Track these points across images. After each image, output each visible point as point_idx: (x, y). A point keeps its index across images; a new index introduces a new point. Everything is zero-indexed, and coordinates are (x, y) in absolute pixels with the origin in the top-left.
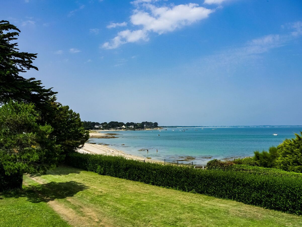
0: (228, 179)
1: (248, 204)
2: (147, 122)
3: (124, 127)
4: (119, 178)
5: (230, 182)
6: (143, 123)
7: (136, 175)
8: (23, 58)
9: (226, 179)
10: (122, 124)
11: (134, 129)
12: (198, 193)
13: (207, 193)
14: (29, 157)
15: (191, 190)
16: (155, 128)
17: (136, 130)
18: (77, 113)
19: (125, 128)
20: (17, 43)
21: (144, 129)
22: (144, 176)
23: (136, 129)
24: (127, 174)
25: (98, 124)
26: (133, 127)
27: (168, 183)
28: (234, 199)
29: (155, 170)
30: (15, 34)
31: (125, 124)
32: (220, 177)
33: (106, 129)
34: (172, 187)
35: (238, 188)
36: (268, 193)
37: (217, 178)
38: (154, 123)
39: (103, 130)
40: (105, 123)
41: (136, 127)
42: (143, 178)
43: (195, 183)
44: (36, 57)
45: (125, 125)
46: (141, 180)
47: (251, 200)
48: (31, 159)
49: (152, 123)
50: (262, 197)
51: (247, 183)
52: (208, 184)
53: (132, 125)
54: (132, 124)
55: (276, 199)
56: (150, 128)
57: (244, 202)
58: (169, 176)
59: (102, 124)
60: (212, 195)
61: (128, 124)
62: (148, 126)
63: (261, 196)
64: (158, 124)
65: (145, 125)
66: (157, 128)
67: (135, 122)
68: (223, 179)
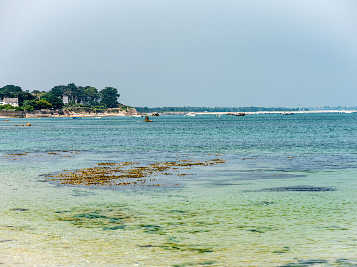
2: (72, 86)
11: (20, 112)
16: (109, 112)
17: (28, 115)
21: (62, 113)
23: (29, 111)
26: (15, 105)
38: (103, 92)
41: (29, 104)
49: (96, 90)
53: (12, 96)
54: (12, 93)
56: (88, 111)
62: (79, 101)
64: (119, 96)
65: (65, 99)
66: (113, 111)
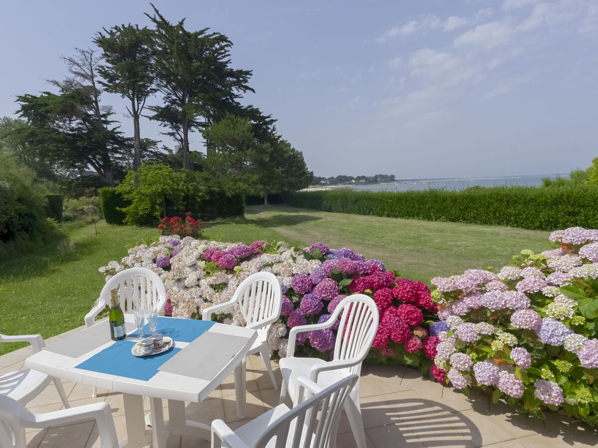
0: (498, 197)
1: (532, 229)
2: (381, 175)
3: (353, 181)
4: (348, 213)
5: (501, 200)
6: (377, 177)
7: (367, 207)
8: (238, 78)
9: (494, 198)
10: (352, 178)
12: (450, 221)
13: (464, 219)
14: (249, 177)
15: (440, 218)
18: (299, 152)
19: (355, 183)
20: (230, 60)
22: (377, 207)
23: (368, 183)
24: (357, 207)
25: (324, 179)
26: (364, 182)
27: (408, 212)
28: (507, 224)
29: (390, 198)
30: (227, 46)
31: (355, 177)
32: (485, 196)
33: (333, 184)
34: (413, 216)
35: (514, 208)
36: (570, 209)
37: (480, 197)
38: (390, 176)
39: (329, 185)
40: (332, 178)
41: (368, 181)
42: (376, 210)
43: (446, 208)
44: (251, 75)
45: (355, 179)
46: (373, 213)
47: (536, 223)
48: (251, 179)
49: (388, 176)
50: (559, 216)
51: (531, 199)
52: (465, 208)
53: (364, 179)
54: (363, 177)
55: (586, 216)
56: (386, 182)
57: (525, 227)
58: (410, 203)
59: (329, 179)
60: (471, 222)
61: (359, 178)
62: (383, 179)
63: (557, 215)
64: (395, 177)
65: (379, 179)
67: (367, 175)
68: (491, 198)
